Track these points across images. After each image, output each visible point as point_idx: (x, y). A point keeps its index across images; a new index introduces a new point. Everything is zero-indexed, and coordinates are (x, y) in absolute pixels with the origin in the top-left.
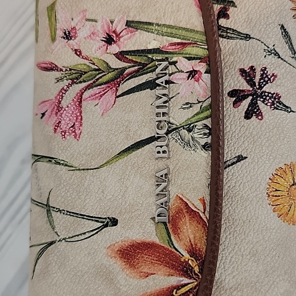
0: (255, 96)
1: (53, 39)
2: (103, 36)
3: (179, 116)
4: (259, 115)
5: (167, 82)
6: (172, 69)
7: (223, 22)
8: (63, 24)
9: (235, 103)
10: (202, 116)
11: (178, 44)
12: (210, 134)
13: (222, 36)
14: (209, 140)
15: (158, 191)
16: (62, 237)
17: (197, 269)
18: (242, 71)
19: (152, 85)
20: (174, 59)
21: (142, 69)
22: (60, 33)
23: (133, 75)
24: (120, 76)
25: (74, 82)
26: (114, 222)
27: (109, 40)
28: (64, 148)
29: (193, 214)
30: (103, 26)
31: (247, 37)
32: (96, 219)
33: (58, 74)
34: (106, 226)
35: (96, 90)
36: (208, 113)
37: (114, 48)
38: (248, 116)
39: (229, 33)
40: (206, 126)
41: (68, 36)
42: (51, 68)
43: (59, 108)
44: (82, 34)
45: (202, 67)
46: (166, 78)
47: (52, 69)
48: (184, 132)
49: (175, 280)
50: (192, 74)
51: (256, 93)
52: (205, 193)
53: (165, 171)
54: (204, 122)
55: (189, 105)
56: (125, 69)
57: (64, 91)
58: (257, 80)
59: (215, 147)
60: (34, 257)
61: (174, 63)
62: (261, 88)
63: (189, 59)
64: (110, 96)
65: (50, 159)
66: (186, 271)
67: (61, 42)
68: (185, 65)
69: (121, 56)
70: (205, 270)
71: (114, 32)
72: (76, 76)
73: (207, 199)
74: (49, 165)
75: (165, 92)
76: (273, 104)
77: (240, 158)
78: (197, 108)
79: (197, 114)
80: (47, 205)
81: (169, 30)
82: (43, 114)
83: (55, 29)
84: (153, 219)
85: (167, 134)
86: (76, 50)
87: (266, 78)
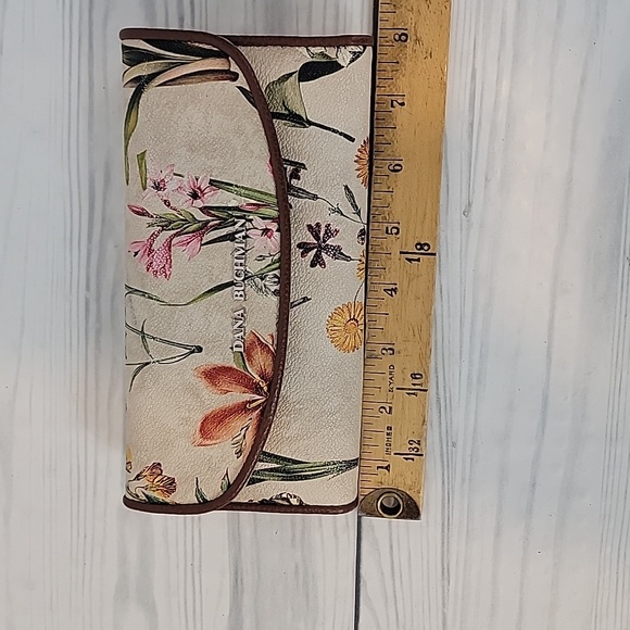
0: (320, 249)
1: (145, 188)
2: (189, 191)
3: (254, 267)
4: (323, 264)
5: (244, 237)
6: (248, 225)
7: (294, 182)
8: (153, 175)
9: (302, 253)
10: (273, 267)
11: (254, 204)
12: (279, 282)
13: (293, 195)
14: (277, 287)
15: (235, 327)
16: (156, 359)
17: (265, 389)
18: (310, 227)
19: (231, 237)
20: (251, 217)
21: (223, 223)
22: (150, 183)
23: (216, 228)
24: (204, 227)
25: (164, 228)
26: (200, 349)
27: (195, 196)
28: (155, 285)
29: (264, 346)
30: (189, 182)
31: (315, 197)
32: (185, 347)
33: (150, 220)
34: (193, 352)
35: (183, 237)
36: (277, 265)
37: (199, 204)
38: (313, 265)
39: (300, 193)
40: (276, 276)
41: (158, 187)
42: (143, 213)
43: (151, 251)
44: (171, 186)
45: (274, 227)
46: (243, 234)
47: (143, 215)
48: (257, 280)
49: (248, 396)
50: (266, 231)
51: (320, 245)
52: (273, 329)
53: (242, 311)
54: (275, 272)
55: (262, 258)
56: (208, 222)
57: (154, 236)
58: (321, 235)
59: (284, 293)
60: (132, 374)
61: (251, 221)
62: (325, 242)
63: (263, 218)
64: (195, 243)
65: (144, 294)
66: (257, 389)
67: (150, 190)
68: (259, 223)
69: (205, 210)
70: (272, 390)
71: (199, 188)
72: (166, 224)
73: (275, 334)
74: (142, 298)
75: (243, 245)
76: (334, 255)
77: (305, 299)
78: (269, 260)
79: (269, 265)
80: (142, 332)
81: (248, 192)
82: (136, 253)
83: (146, 179)
84: (232, 348)
85: (243, 281)
86: (165, 201)
87: (329, 233)
